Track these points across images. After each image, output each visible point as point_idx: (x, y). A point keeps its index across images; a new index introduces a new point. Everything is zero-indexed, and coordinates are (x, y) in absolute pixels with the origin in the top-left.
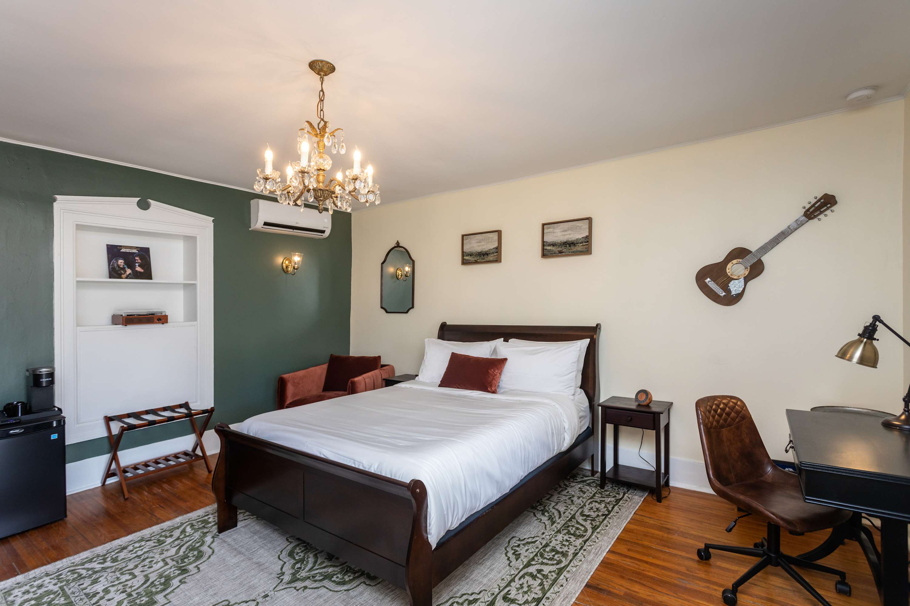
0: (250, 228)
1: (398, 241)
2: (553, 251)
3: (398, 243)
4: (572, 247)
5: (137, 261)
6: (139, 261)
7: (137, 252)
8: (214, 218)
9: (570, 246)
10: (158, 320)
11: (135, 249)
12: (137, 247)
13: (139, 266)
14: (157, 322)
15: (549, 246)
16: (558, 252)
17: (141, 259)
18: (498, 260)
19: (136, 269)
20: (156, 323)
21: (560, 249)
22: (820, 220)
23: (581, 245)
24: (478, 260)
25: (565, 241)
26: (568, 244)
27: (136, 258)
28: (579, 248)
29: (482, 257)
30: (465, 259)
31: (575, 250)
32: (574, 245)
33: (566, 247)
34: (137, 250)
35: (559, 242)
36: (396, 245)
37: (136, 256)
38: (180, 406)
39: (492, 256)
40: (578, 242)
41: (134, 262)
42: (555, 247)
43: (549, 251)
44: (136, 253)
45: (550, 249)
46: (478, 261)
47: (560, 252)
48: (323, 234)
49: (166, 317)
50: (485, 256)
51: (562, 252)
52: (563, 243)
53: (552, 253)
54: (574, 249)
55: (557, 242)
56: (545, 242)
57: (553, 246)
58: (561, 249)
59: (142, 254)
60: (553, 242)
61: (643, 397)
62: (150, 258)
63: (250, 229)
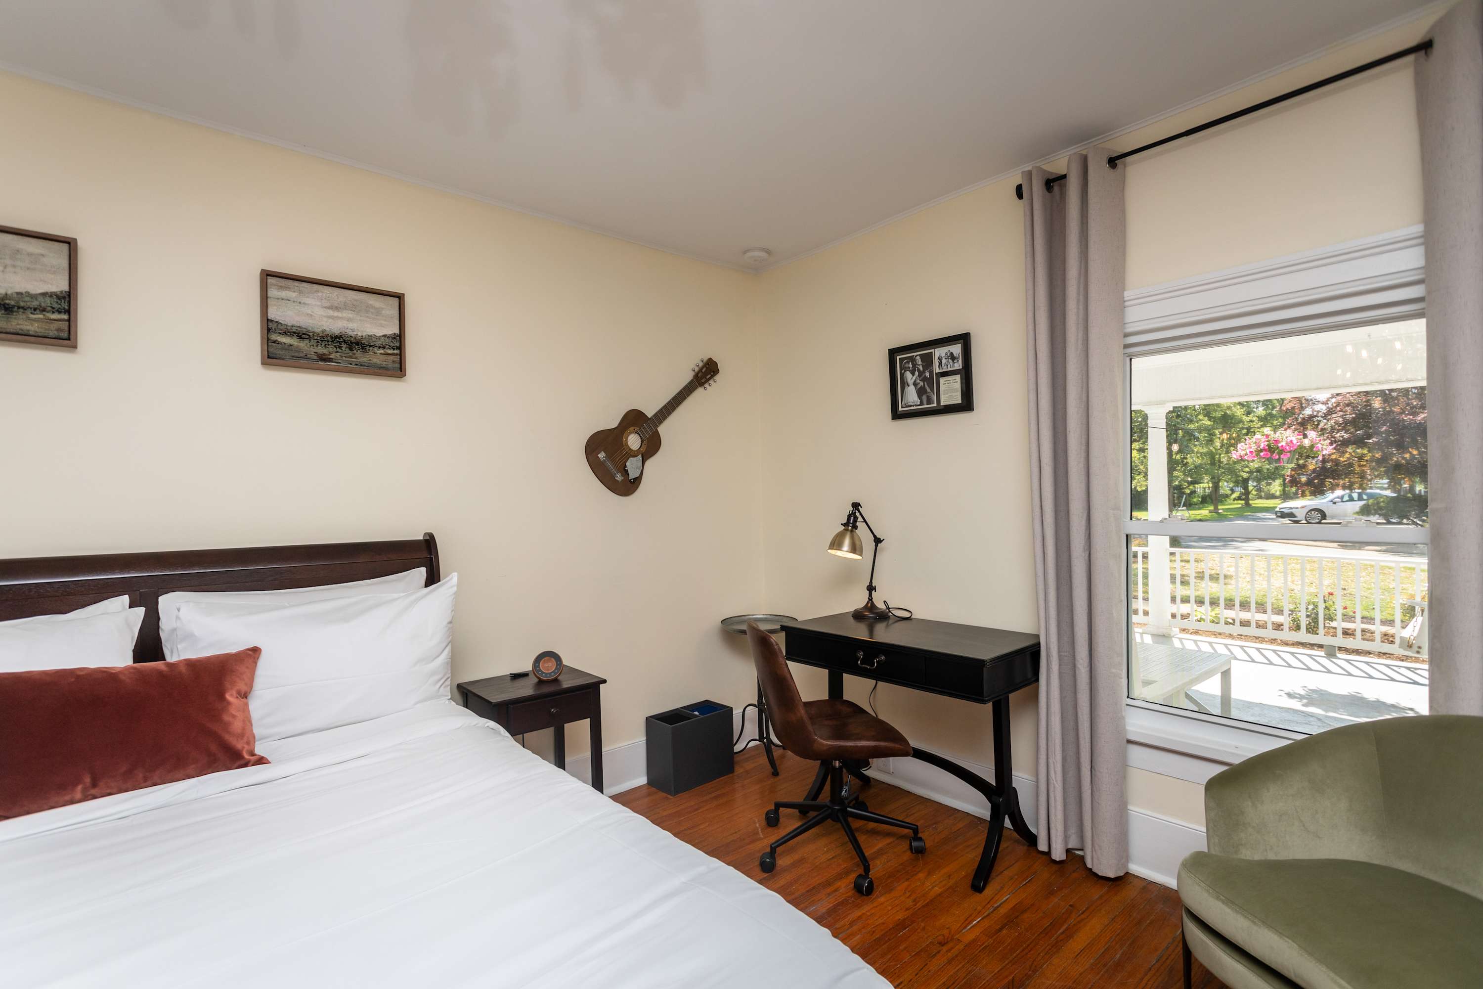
2: (299, 350)
4: (358, 353)
9: (351, 349)
15: (285, 334)
16: (315, 358)
18: (65, 338)
21: (321, 350)
22: (706, 390)
23: (382, 351)
25: (337, 332)
26: (345, 341)
28: (377, 357)
31: (365, 360)
32: (363, 348)
33: (340, 347)
35: (317, 331)
40: (372, 344)
42: (307, 341)
43: (286, 350)
45: (291, 345)
47: (323, 358)
51: (330, 360)
52: (331, 337)
53: (296, 354)
54: (361, 357)
55: (310, 329)
56: (272, 321)
57: (300, 337)
58: (325, 351)
60: (299, 327)
61: (548, 667)
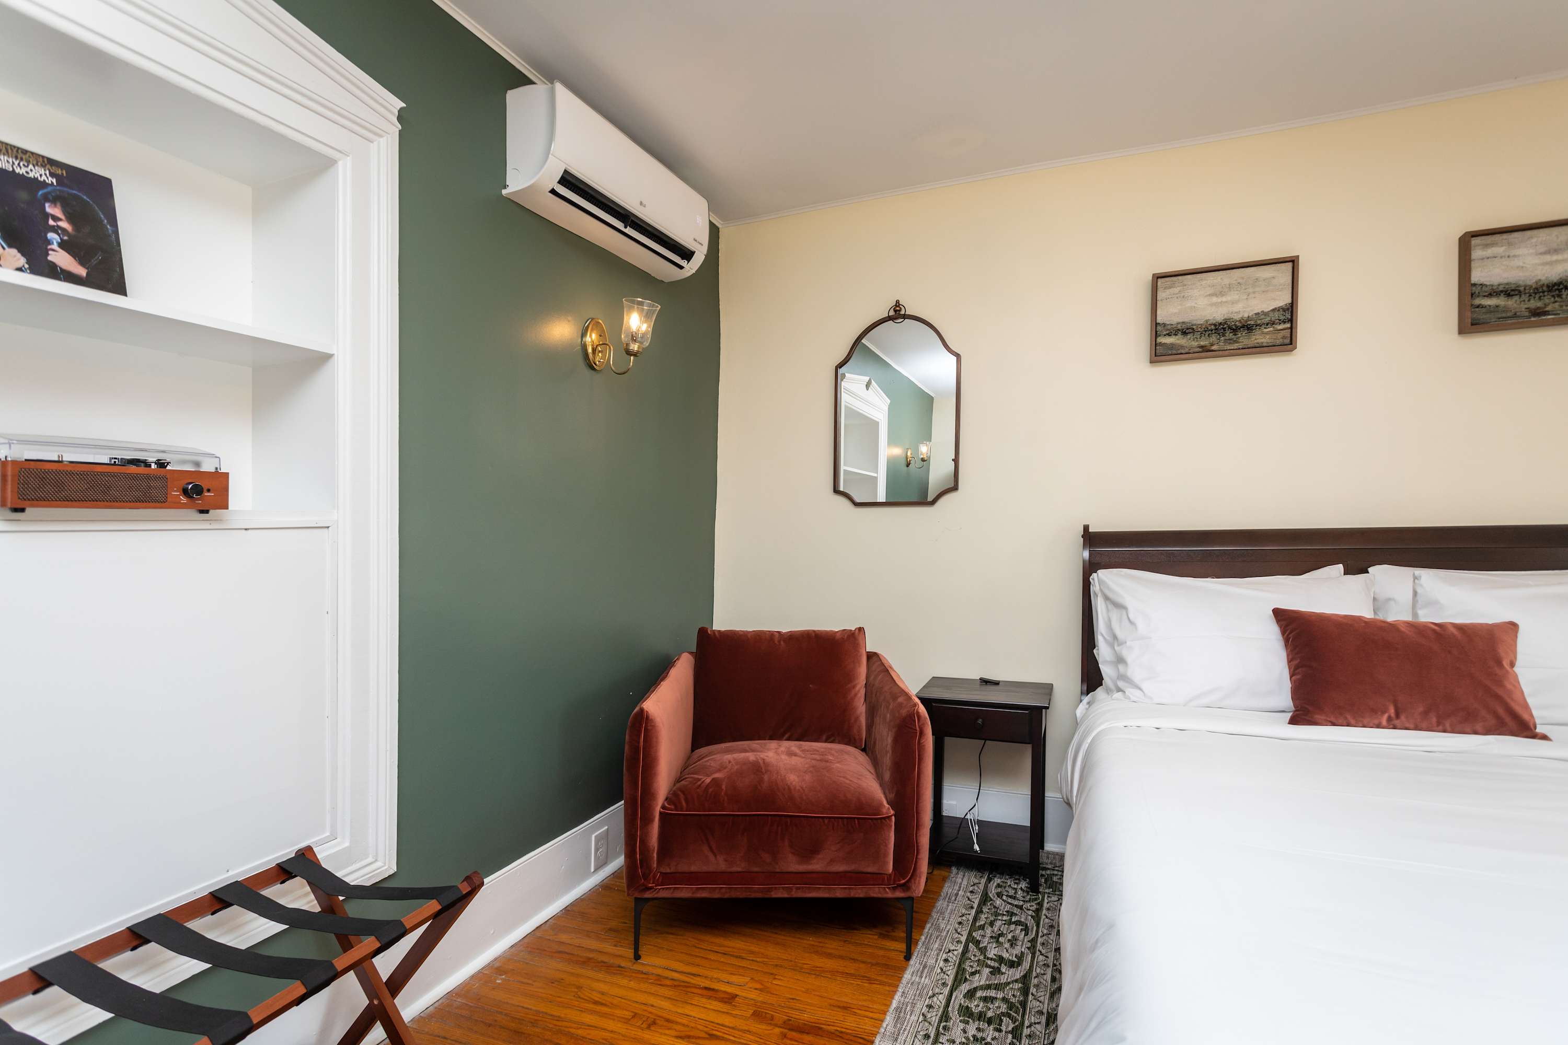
0: (505, 187)
1: (898, 302)
2: (1506, 309)
3: (897, 306)
5: (51, 222)
6: (64, 224)
7: (51, 180)
8: (405, 105)
10: (185, 492)
11: (43, 166)
12: (51, 162)
13: (62, 245)
14: (184, 499)
15: (1490, 295)
16: (1527, 314)
17: (70, 218)
18: (1288, 344)
19: (50, 258)
20: (178, 506)
21: (1534, 304)
24: (1212, 345)
25: (1555, 279)
26: (1564, 287)
27: (49, 209)
29: (1229, 335)
30: (1161, 344)
33: (1559, 296)
34: (52, 175)
35: (1529, 283)
36: (892, 313)
37: (46, 198)
38: (283, 872)
39: (1267, 333)
41: (42, 223)
42: (1517, 298)
43: (1491, 312)
44: (44, 184)
45: (1497, 306)
46: (1214, 348)
47: (1537, 313)
48: (683, 263)
49: (220, 480)
50: (1242, 334)
51: (1546, 313)
52: (1549, 286)
53: (1503, 315)
55: (1521, 283)
56: (1473, 285)
57: (1509, 295)
58: (1539, 304)
59: (76, 197)
60: (1507, 284)
62: (114, 222)
63: (504, 192)
